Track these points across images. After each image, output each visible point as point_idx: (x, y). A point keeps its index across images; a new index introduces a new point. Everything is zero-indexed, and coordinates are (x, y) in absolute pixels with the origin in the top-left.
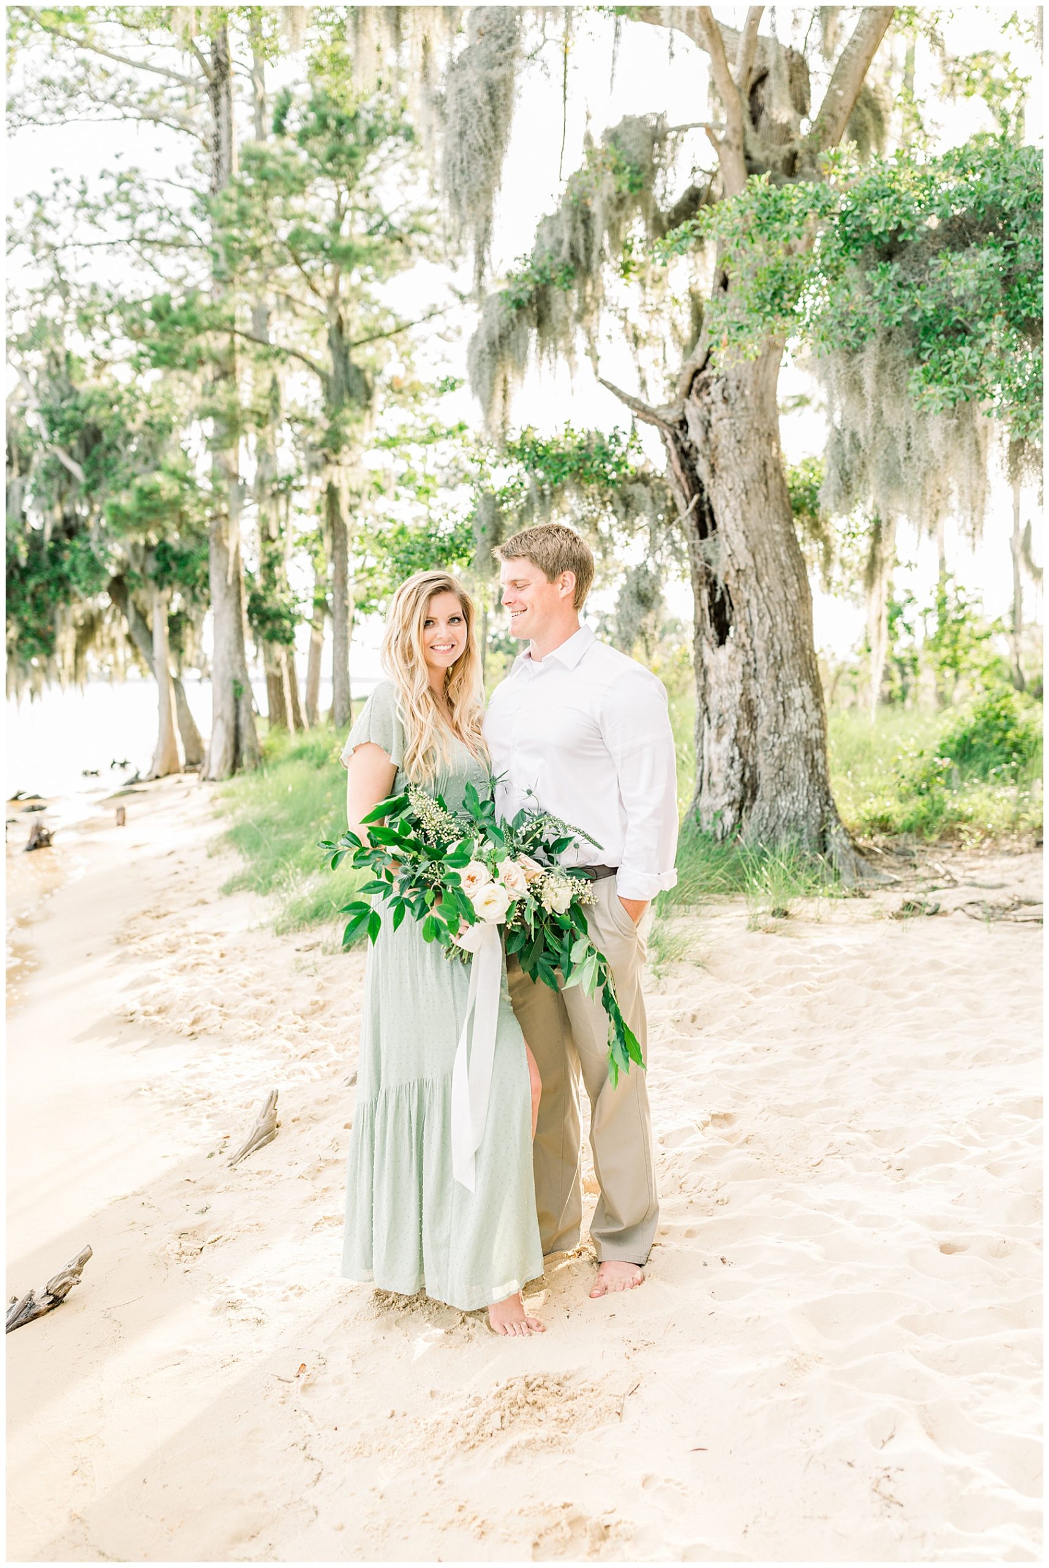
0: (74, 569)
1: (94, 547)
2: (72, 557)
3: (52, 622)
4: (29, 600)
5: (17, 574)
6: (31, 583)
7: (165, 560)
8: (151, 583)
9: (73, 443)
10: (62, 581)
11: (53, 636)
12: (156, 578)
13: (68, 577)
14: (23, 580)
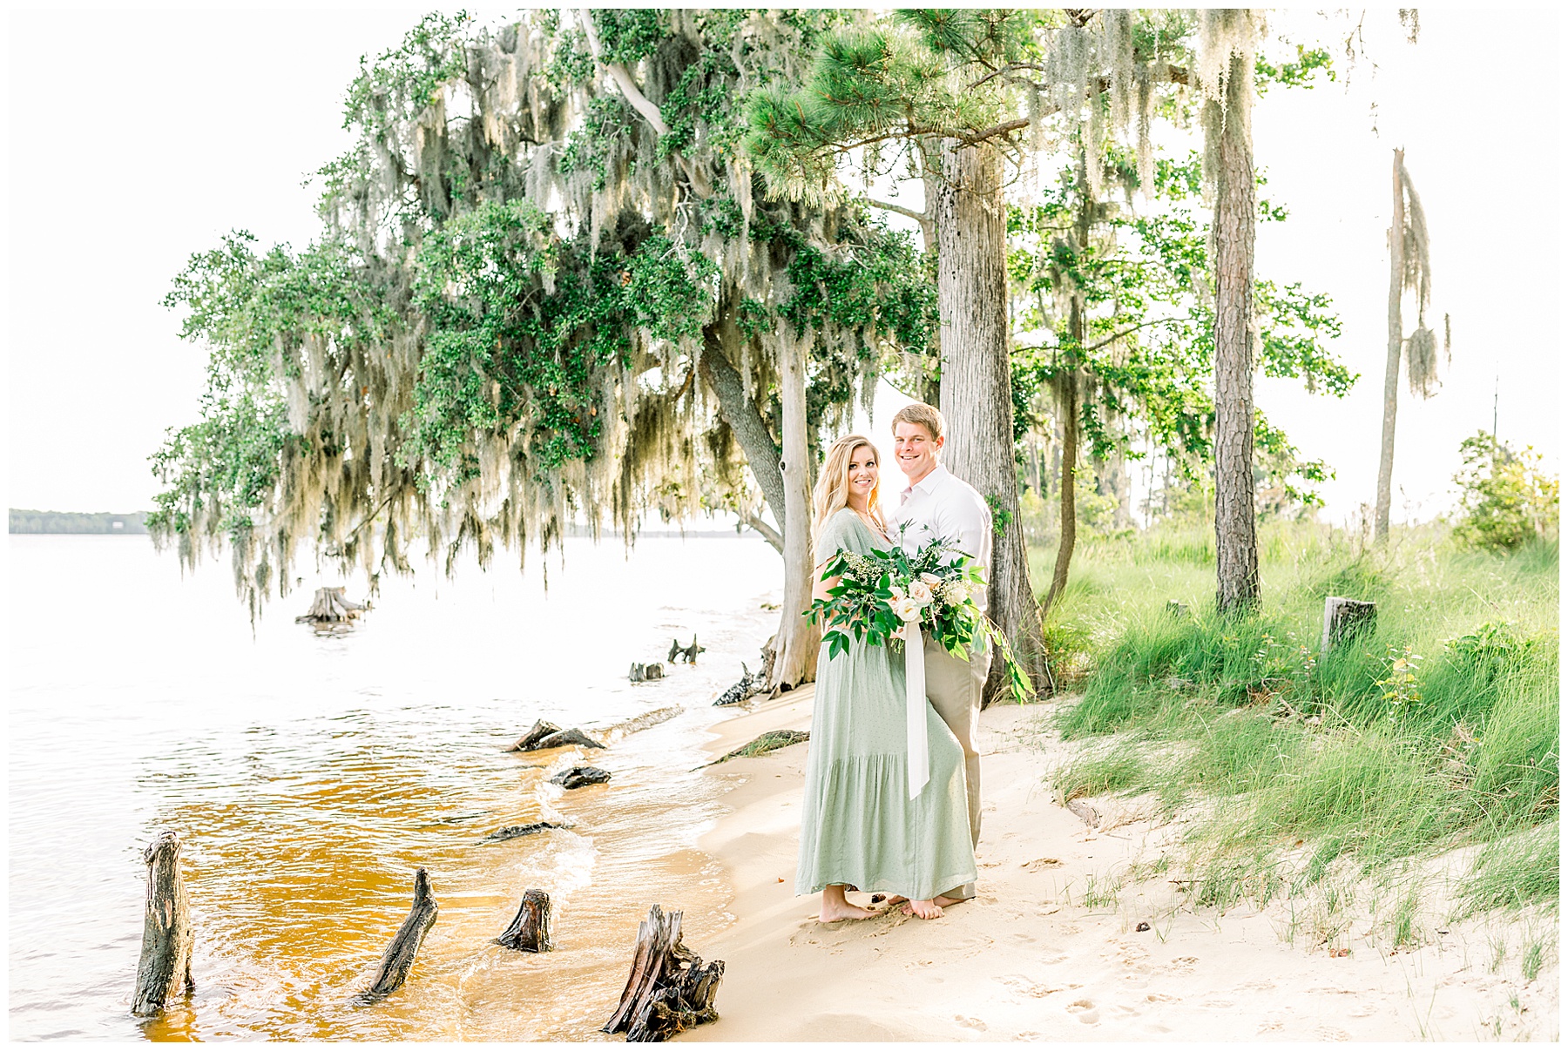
0: (642, 297)
1: (683, 256)
2: (638, 275)
3: (599, 400)
4: (557, 355)
5: (536, 310)
6: (563, 328)
7: (808, 281)
8: (782, 324)
9: (642, 68)
10: (617, 325)
11: (599, 427)
12: (791, 315)
13: (629, 314)
14: (547, 322)
